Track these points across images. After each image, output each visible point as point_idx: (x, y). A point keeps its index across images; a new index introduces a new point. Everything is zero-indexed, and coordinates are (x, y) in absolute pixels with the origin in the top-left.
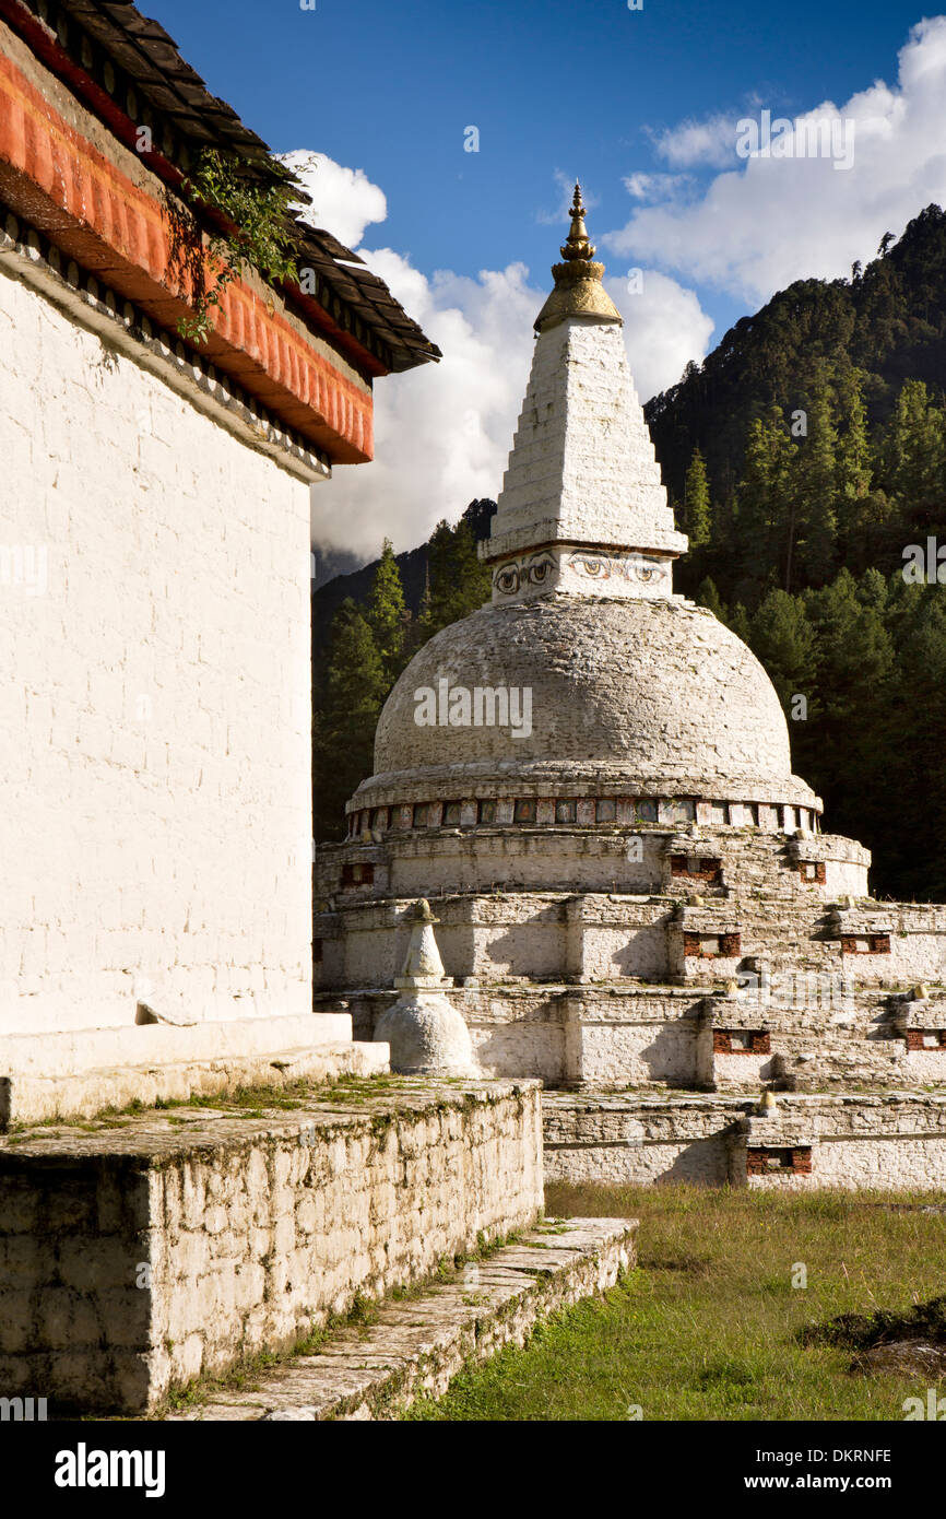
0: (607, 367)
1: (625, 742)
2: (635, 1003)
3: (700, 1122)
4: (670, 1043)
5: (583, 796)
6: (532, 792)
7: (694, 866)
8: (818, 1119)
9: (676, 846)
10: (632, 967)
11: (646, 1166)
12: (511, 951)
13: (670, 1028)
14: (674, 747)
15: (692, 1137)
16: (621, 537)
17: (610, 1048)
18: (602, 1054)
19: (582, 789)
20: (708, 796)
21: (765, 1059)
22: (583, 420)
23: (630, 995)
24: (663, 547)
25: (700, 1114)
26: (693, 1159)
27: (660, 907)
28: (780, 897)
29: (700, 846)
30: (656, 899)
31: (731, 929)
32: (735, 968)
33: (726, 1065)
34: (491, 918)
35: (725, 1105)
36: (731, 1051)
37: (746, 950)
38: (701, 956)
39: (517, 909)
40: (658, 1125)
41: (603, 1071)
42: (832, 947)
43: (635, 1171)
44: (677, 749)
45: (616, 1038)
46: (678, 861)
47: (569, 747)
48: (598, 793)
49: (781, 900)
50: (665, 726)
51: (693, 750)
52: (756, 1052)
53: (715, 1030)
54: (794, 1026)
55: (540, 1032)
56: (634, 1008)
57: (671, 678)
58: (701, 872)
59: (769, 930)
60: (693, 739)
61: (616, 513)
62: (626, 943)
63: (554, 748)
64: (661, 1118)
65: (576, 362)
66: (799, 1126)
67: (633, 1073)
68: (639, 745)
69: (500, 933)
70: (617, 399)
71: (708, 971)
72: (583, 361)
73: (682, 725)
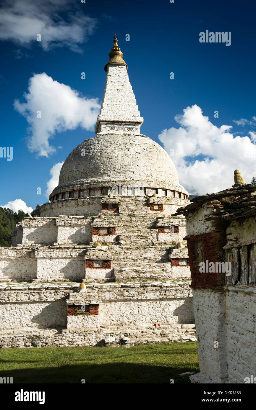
0: (121, 76)
1: (102, 172)
2: (58, 250)
3: (53, 294)
4: (74, 265)
5: (85, 188)
6: (72, 189)
7: (110, 207)
8: (107, 293)
9: (103, 200)
10: (77, 240)
11: (30, 311)
13: (74, 259)
14: (118, 172)
15: (49, 300)
16: (120, 118)
17: (49, 267)
18: (45, 269)
19: (85, 187)
21: (108, 271)
22: (111, 90)
23: (57, 248)
24: (135, 121)
27: (88, 219)
28: (140, 215)
29: (112, 200)
30: (86, 217)
31: (111, 226)
32: (113, 239)
33: (91, 273)
34: (29, 225)
36: (93, 268)
37: (118, 233)
38: (100, 235)
39: (38, 221)
40: (33, 295)
41: (45, 275)
42: (154, 231)
43: (24, 313)
44: (119, 173)
45: (51, 263)
46: (104, 205)
47: (86, 175)
48: (89, 187)
49: (141, 216)
50: (115, 166)
51: (125, 173)
52: (105, 268)
53: (87, 260)
54: (124, 258)
55: (28, 262)
56: (58, 253)
57: (119, 152)
58: (112, 208)
59: (130, 226)
60: (125, 170)
61: (120, 113)
62: (75, 231)
63: (83, 176)
65: (110, 76)
66: (94, 296)
68: (107, 172)
69: (32, 230)
70: (123, 84)
71: (102, 240)
72: (113, 75)
73: (121, 165)
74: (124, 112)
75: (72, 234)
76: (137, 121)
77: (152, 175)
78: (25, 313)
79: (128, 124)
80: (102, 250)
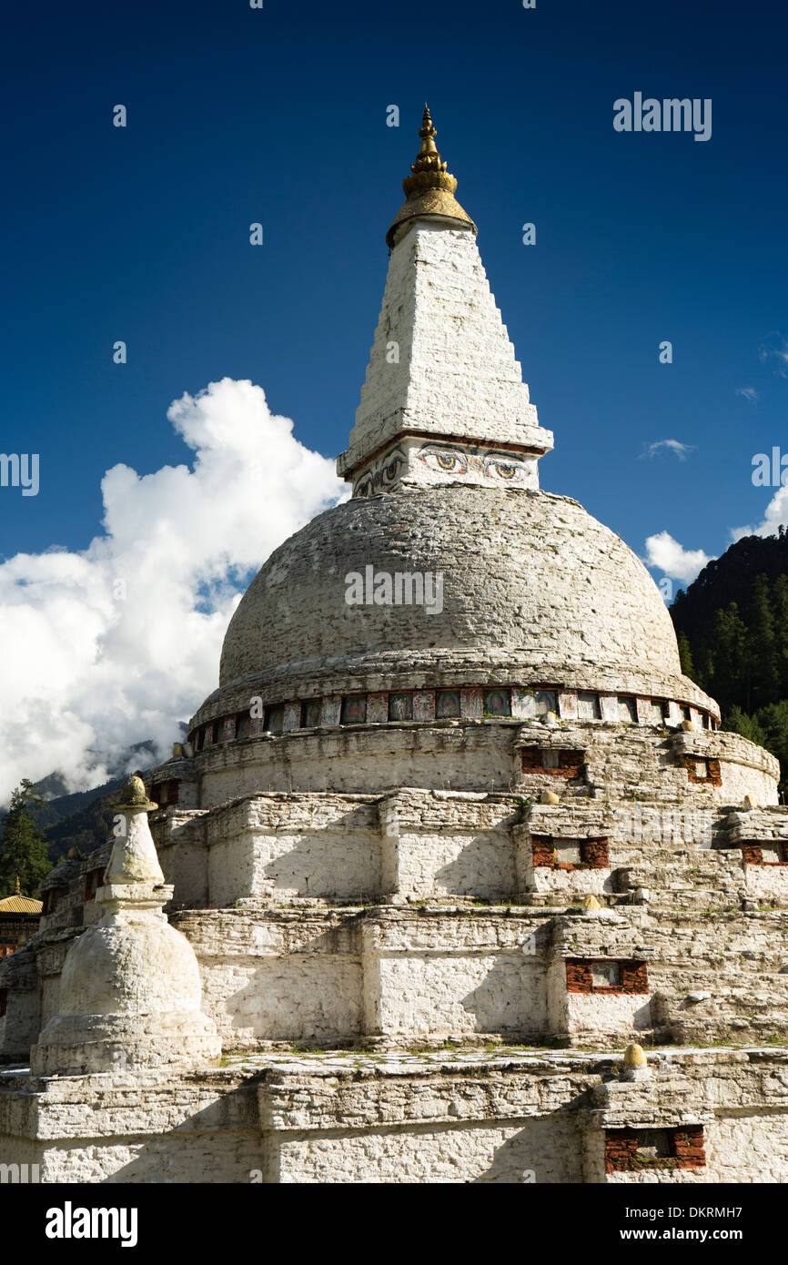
0: (460, 269)
1: (471, 627)
2: (454, 924)
3: (534, 1092)
4: (508, 981)
5: (420, 687)
6: (360, 686)
7: (551, 761)
8: (712, 1083)
9: (527, 736)
10: (467, 884)
11: (452, 1161)
12: (305, 865)
13: (508, 959)
14: (531, 633)
15: (521, 1114)
16: (476, 429)
17: (422, 987)
18: (409, 996)
19: (418, 680)
20: (573, 684)
21: (640, 1001)
22: (432, 316)
23: (448, 914)
24: (525, 442)
25: (533, 1079)
26: (527, 1148)
27: (501, 805)
28: (662, 797)
29: (557, 736)
30: (493, 796)
31: (595, 832)
32: (602, 883)
33: (586, 1009)
34: (276, 822)
35: (570, 1065)
36: (593, 990)
37: (617, 860)
38: (556, 867)
39: (311, 810)
40: (467, 1097)
41: (411, 1021)
42: (730, 856)
43: (434, 1170)
44: (535, 635)
45: (429, 975)
46: (530, 755)
47: (406, 635)
48: (437, 683)
49: (664, 801)
50: (519, 608)
51: (555, 636)
52: (628, 991)
53: (569, 961)
54: (681, 955)
55: (327, 968)
56: (454, 931)
57: (526, 557)
58: (560, 767)
60: (554, 624)
61: (471, 406)
62: (457, 850)
63: (389, 638)
64: (471, 1085)
65: (425, 263)
66: (684, 1094)
67: (456, 1022)
68: (489, 630)
69: (288, 844)
70: (472, 300)
71: (565, 886)
72: (434, 262)
73: (540, 608)
74: (485, 403)
75: (449, 861)
76: (534, 443)
78: (439, 1168)
79: (499, 453)
80: (613, 924)
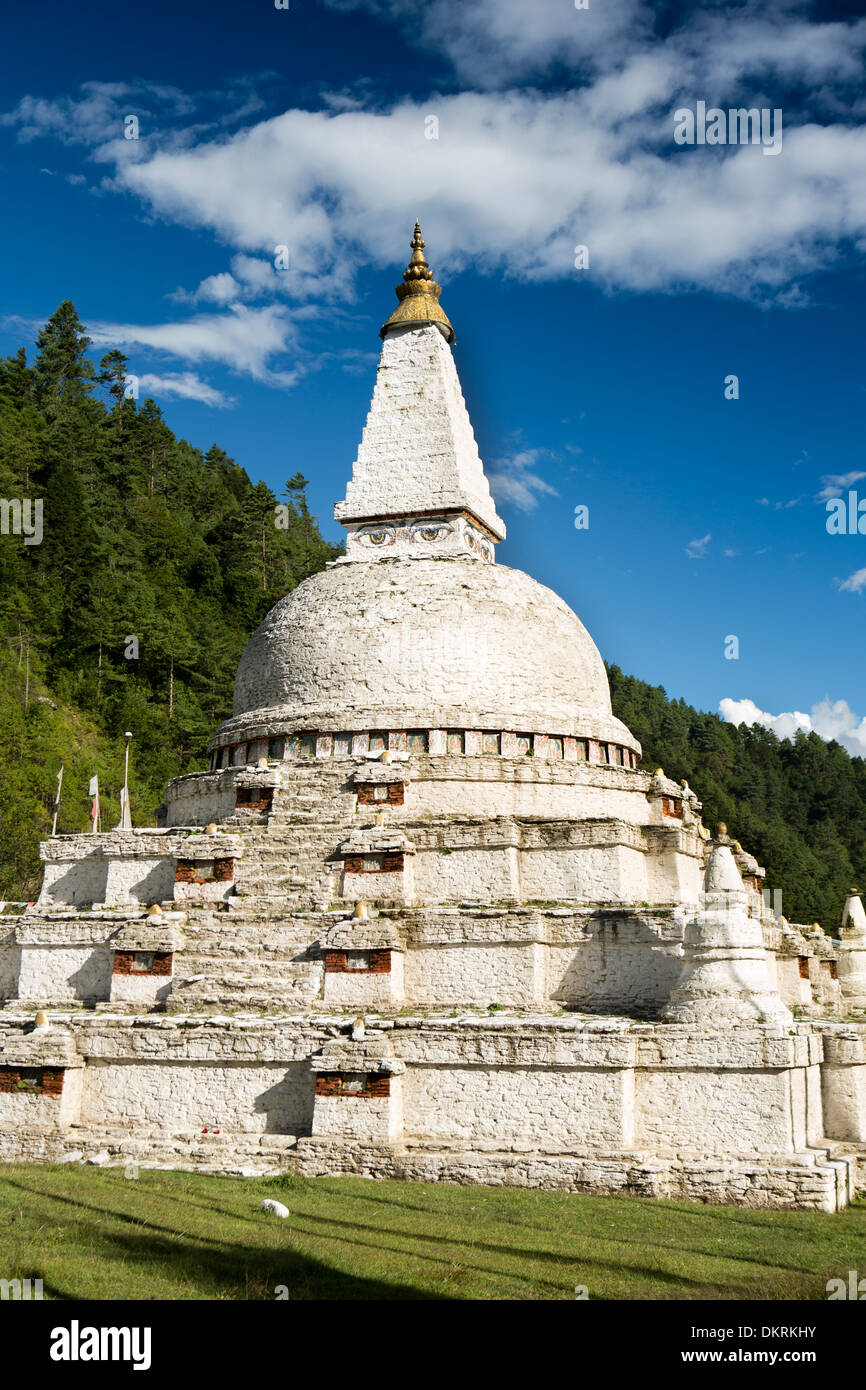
1: (286, 688)
5: (243, 741)
9: (237, 779)
13: (100, 950)
16: (396, 506)
17: (45, 969)
18: (37, 975)
19: (242, 735)
21: (163, 981)
22: (382, 415)
27: (177, 837)
28: (321, 820)
29: (259, 778)
30: (175, 830)
31: (220, 855)
32: (222, 892)
33: (123, 986)
34: (55, 856)
36: (130, 972)
37: (235, 874)
38: (193, 881)
39: (77, 846)
42: (333, 868)
44: (327, 689)
46: (240, 793)
49: (320, 823)
50: (318, 668)
51: (342, 687)
52: (156, 973)
54: (212, 948)
57: (336, 624)
58: (257, 802)
59: (277, 854)
60: (341, 678)
65: (386, 368)
68: (296, 690)
69: (64, 870)
71: (196, 895)
73: (332, 666)
74: (414, 480)
75: (141, 879)
76: (448, 506)
77: (429, 687)
79: (425, 520)
80: (155, 926)
